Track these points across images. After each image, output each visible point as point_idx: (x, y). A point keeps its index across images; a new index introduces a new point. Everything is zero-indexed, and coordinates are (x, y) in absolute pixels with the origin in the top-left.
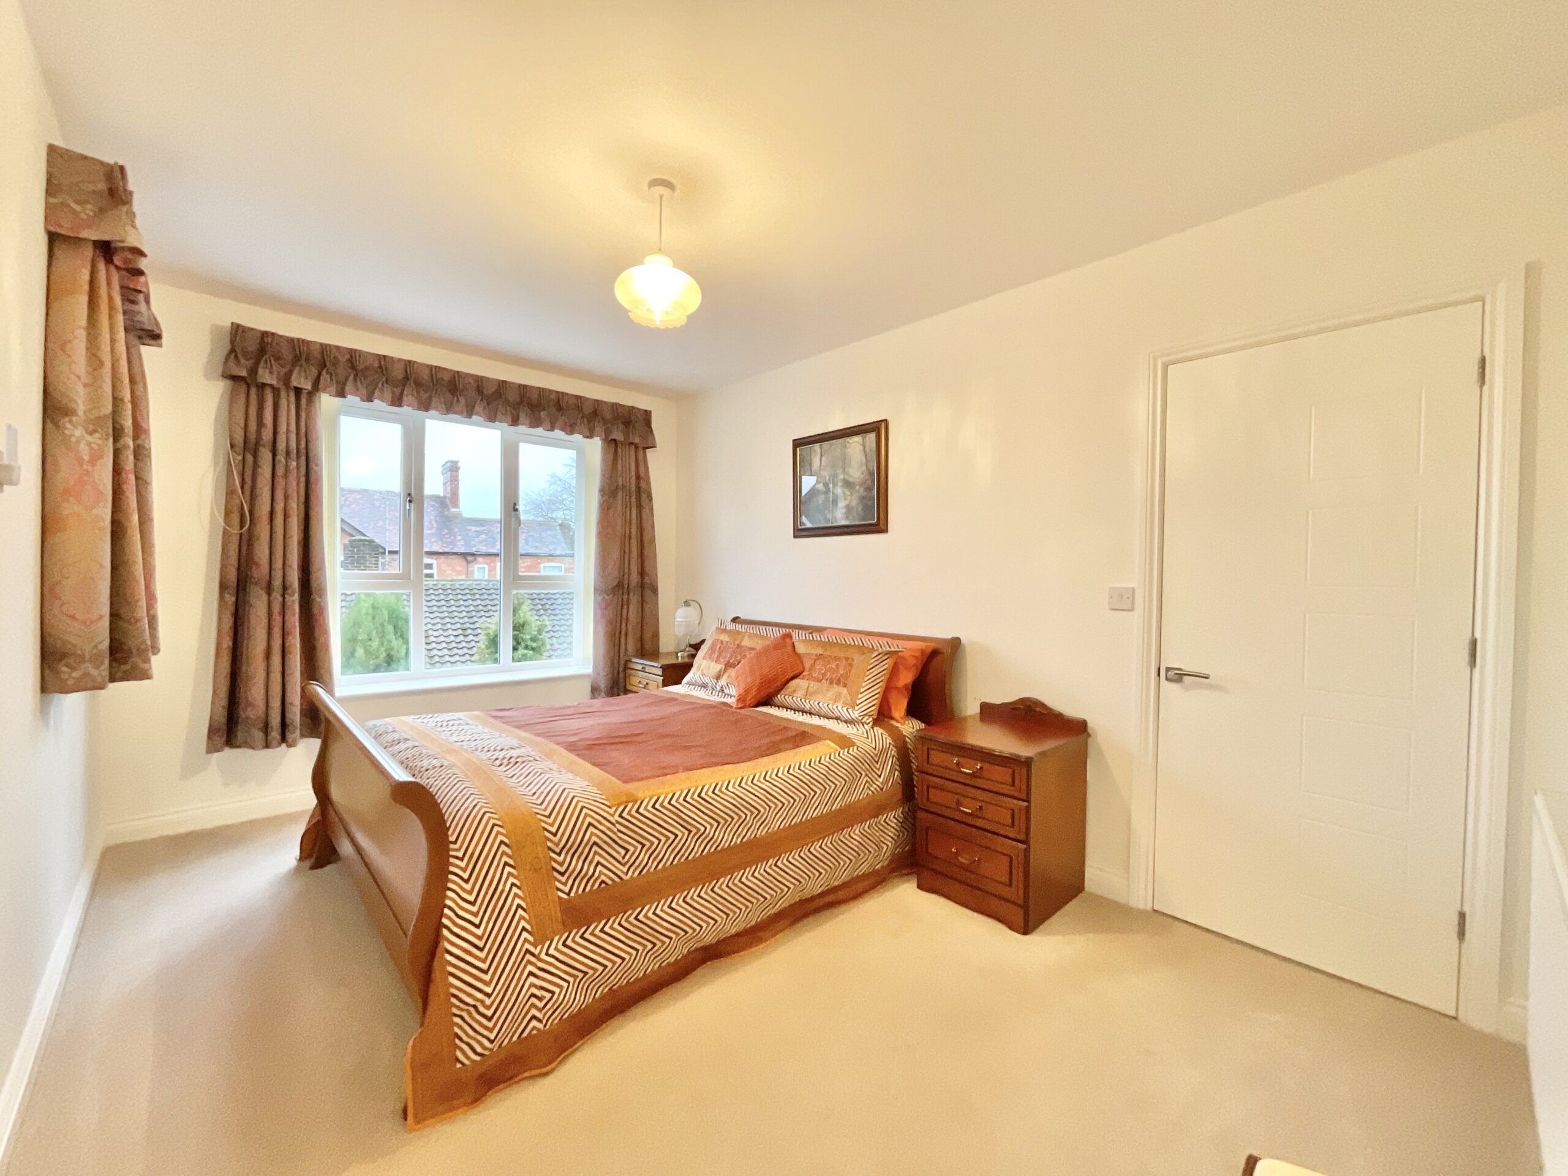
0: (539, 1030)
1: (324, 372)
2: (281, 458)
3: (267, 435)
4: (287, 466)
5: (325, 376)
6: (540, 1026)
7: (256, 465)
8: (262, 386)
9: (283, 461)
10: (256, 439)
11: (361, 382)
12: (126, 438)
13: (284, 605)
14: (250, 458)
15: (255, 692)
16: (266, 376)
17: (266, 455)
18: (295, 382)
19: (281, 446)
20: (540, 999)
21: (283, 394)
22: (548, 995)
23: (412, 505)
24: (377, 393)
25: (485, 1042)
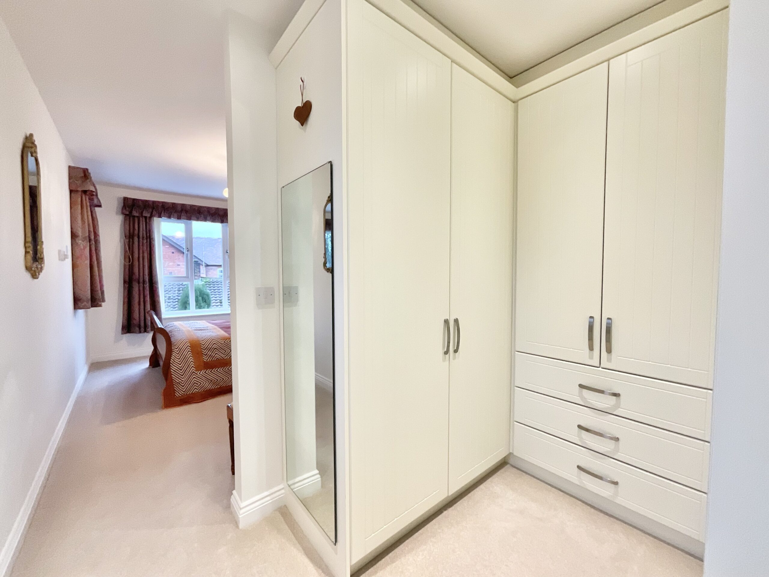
1: (154, 211)
2: (141, 239)
3: (136, 232)
4: (143, 243)
5: (154, 212)
6: (197, 391)
7: (133, 243)
8: (134, 217)
9: (142, 240)
10: (133, 234)
11: (166, 213)
12: (92, 242)
13: (144, 287)
14: (131, 240)
15: (136, 315)
16: (135, 213)
17: (136, 239)
18: (144, 215)
19: (141, 236)
20: (197, 384)
21: (141, 219)
22: (200, 384)
23: (189, 252)
24: (172, 216)
25: (182, 392)
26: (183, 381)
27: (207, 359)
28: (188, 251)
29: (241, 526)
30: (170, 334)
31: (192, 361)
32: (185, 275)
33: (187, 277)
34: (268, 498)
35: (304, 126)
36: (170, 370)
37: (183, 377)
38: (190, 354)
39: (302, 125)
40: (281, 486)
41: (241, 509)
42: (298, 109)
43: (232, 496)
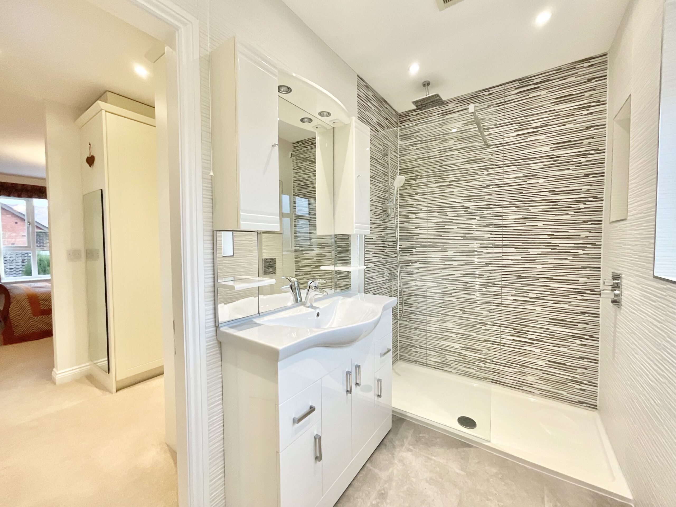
0: (34, 332)
6: (34, 331)
11: (6, 191)
20: (34, 326)
22: (37, 326)
23: (30, 226)
24: (12, 194)
25: (21, 333)
26: (21, 324)
27: (44, 307)
28: (29, 224)
29: (57, 383)
30: (9, 291)
31: (29, 309)
32: (26, 245)
33: (29, 247)
34: (78, 370)
35: (92, 167)
36: (9, 317)
37: (21, 321)
38: (27, 304)
39: (90, 166)
40: (88, 364)
41: (57, 374)
42: (88, 158)
43: (53, 372)
